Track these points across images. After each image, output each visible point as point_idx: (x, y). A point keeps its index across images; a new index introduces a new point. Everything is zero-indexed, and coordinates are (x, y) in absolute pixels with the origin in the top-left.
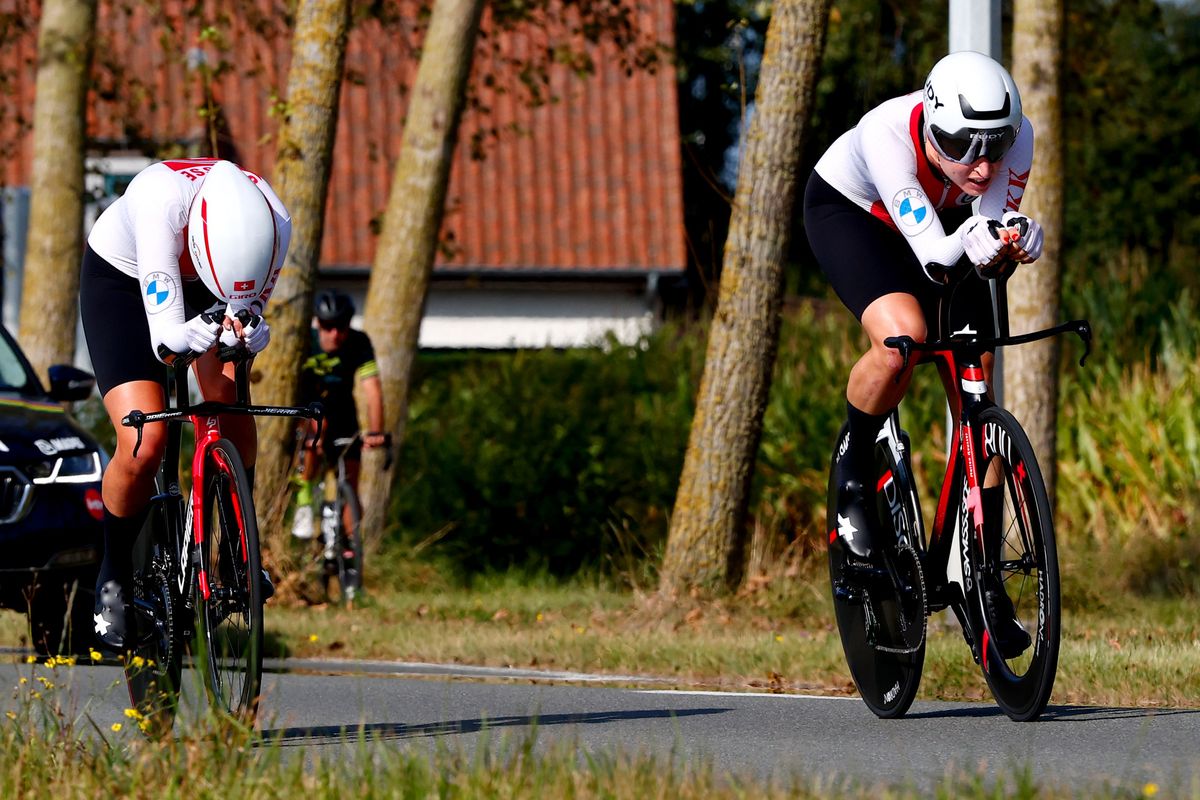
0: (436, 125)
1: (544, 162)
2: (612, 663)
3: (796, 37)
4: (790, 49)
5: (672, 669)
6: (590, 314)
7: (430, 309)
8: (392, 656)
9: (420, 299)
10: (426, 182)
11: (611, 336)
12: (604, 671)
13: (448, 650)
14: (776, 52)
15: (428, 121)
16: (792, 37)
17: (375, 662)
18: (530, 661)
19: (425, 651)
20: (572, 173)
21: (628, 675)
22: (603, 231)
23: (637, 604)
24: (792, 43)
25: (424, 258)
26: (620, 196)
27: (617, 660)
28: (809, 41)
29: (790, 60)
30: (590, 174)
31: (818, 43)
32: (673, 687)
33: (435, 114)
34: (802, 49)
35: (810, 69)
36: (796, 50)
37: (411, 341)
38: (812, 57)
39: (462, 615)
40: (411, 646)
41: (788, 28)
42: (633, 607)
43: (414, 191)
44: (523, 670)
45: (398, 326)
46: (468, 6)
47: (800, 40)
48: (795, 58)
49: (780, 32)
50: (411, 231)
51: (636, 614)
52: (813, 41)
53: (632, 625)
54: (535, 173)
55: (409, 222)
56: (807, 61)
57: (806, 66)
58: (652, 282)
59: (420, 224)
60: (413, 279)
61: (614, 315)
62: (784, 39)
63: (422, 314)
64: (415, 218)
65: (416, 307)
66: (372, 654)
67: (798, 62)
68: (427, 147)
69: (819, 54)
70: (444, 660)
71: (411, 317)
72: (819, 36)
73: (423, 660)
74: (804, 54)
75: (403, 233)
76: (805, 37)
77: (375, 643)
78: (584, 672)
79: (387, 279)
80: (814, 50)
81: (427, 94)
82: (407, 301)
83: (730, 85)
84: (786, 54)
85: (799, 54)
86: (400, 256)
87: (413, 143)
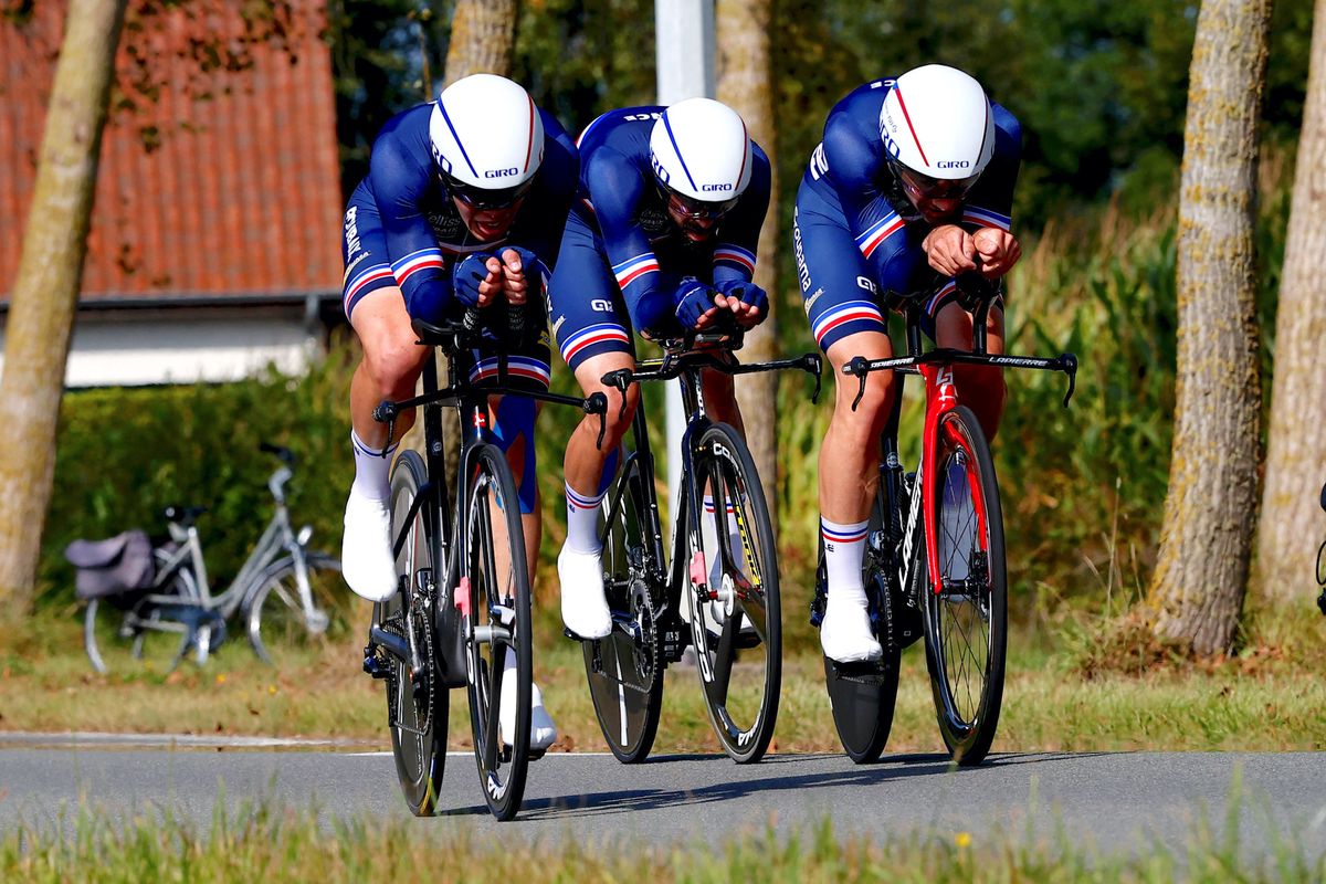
0: (77, 139)
1: (187, 176)
2: (307, 728)
3: (485, 28)
4: (478, 41)
5: (373, 732)
6: (250, 344)
7: (76, 343)
8: (58, 727)
9: (65, 331)
10: (68, 202)
11: (271, 367)
12: (298, 736)
13: (123, 716)
14: (463, 46)
15: (68, 134)
16: (481, 27)
17: (40, 734)
18: (215, 726)
19: (97, 718)
20: (219, 187)
21: (324, 739)
22: (255, 252)
23: (329, 660)
24: (481, 34)
25: (69, 288)
26: (272, 211)
27: (311, 723)
28: (499, 31)
29: (479, 53)
30: (239, 189)
31: (509, 34)
32: (374, 749)
33: (75, 128)
34: (493, 41)
35: (501, 61)
36: (485, 42)
37: (57, 378)
38: (504, 49)
39: (132, 679)
40: (81, 715)
41: (475, 18)
42: (325, 664)
43: (55, 213)
44: (204, 738)
45: (42, 362)
46: (109, 6)
47: (490, 30)
48: (484, 51)
49: (467, 22)
50: (54, 257)
51: (328, 671)
52: (504, 32)
53: (325, 683)
54: (179, 189)
55: (50, 249)
56: (498, 54)
57: (497, 59)
58: (312, 306)
59: (63, 249)
60: (55, 312)
61: (275, 343)
62: (472, 30)
63: (68, 348)
64: (56, 243)
65: (61, 341)
66: (38, 725)
67: (488, 55)
68: (68, 164)
69: (510, 46)
70: (119, 730)
71: (57, 351)
72: (510, 25)
73: (95, 729)
74: (495, 47)
75: (45, 260)
76: (494, 27)
77: (39, 712)
78: (275, 736)
79: (28, 311)
80: (505, 41)
81: (66, 104)
82: (51, 335)
83: (413, 83)
84: (474, 47)
85: (489, 47)
86: (43, 285)
87: (53, 160)
